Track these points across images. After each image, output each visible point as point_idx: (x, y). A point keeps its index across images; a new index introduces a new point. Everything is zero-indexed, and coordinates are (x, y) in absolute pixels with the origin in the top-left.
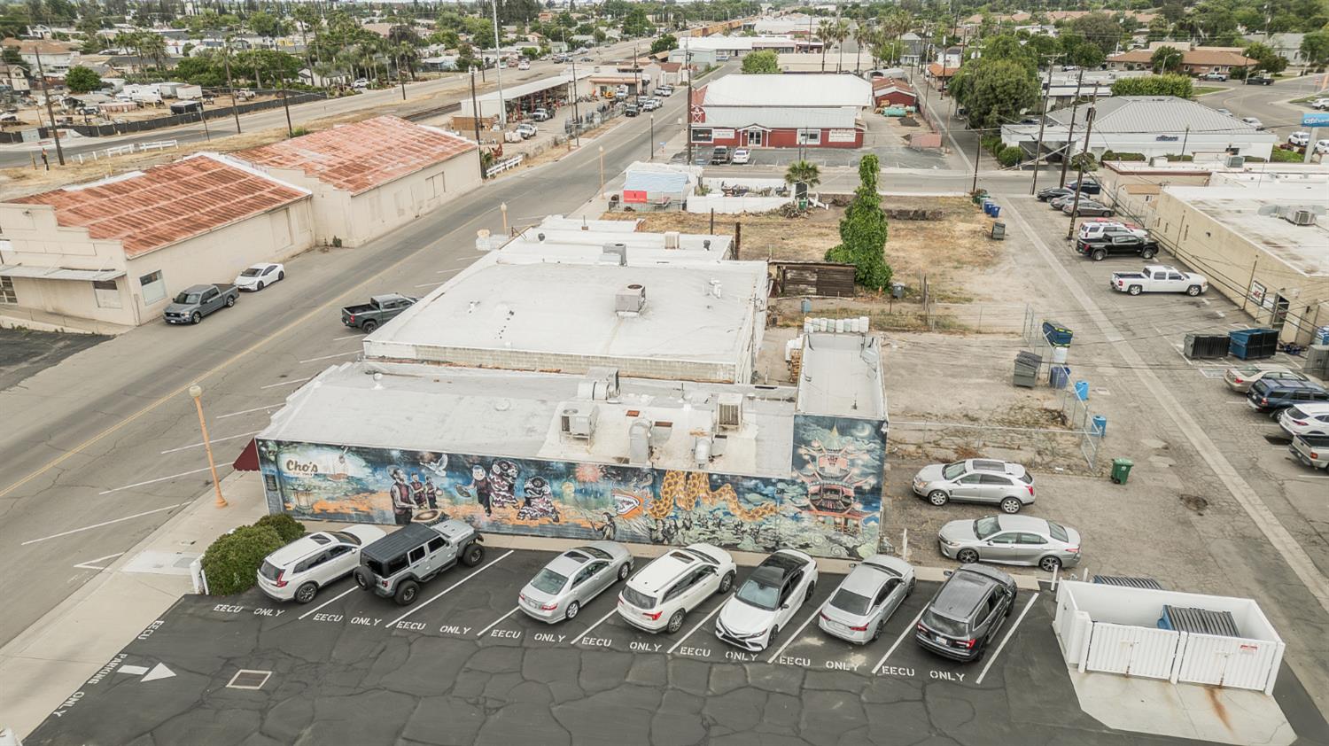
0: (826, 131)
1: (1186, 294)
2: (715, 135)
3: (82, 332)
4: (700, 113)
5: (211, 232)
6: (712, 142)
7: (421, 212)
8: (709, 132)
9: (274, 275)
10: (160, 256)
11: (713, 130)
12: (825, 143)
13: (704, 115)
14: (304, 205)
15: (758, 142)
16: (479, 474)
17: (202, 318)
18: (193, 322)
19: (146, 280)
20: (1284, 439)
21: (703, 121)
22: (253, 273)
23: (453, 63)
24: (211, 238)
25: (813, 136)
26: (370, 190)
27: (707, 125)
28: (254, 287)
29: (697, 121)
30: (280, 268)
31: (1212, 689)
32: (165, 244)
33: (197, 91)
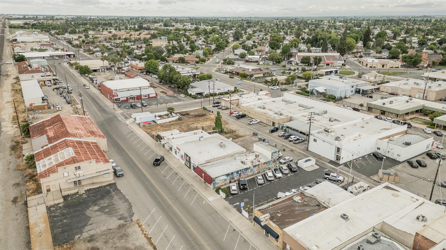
0: (149, 95)
1: (258, 123)
2: (121, 99)
3: (106, 184)
6: (121, 101)
12: (149, 97)
15: (132, 99)
16: (240, 172)
20: (290, 141)
21: (118, 96)
25: (146, 96)
27: (119, 97)
29: (116, 97)
31: (312, 166)
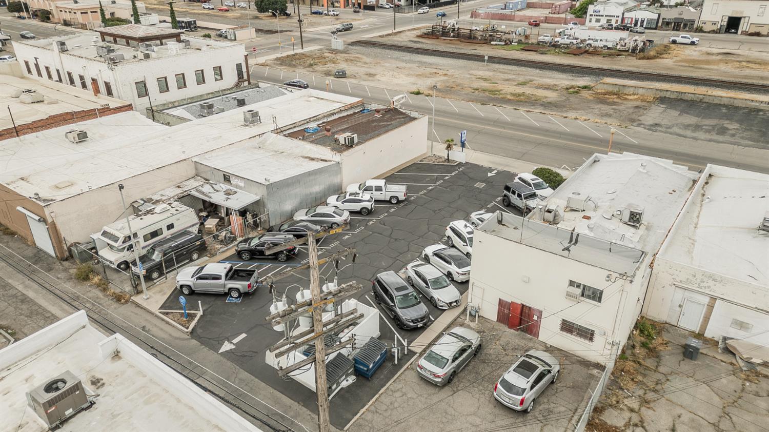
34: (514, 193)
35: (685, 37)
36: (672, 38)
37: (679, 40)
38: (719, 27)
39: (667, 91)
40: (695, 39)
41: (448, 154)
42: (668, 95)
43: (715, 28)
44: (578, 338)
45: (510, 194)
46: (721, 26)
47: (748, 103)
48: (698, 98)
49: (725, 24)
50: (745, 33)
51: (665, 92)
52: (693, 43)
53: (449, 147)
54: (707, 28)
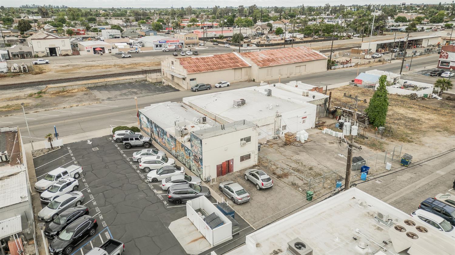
2: (451, 64)
4: (446, 55)
5: (213, 71)
6: (449, 67)
7: (290, 76)
8: (449, 63)
9: (226, 85)
10: (197, 75)
11: (451, 62)
13: (447, 56)
14: (248, 69)
17: (198, 91)
18: (195, 91)
19: (191, 80)
21: (447, 58)
22: (220, 83)
23: (404, 29)
24: (213, 73)
26: (267, 67)
27: (448, 60)
28: (218, 87)
29: (444, 58)
30: (228, 83)
32: (199, 72)
33: (302, 36)
34: (132, 139)
35: (41, 60)
36: (34, 62)
37: (39, 62)
38: (46, 54)
39: (88, 84)
40: (47, 61)
41: (51, 144)
42: (90, 86)
43: (44, 54)
44: (246, 161)
45: (129, 141)
46: (47, 53)
47: (125, 81)
48: (104, 84)
49: (49, 51)
50: (61, 55)
51: (88, 85)
52: (47, 63)
53: (50, 139)
54: (40, 55)
